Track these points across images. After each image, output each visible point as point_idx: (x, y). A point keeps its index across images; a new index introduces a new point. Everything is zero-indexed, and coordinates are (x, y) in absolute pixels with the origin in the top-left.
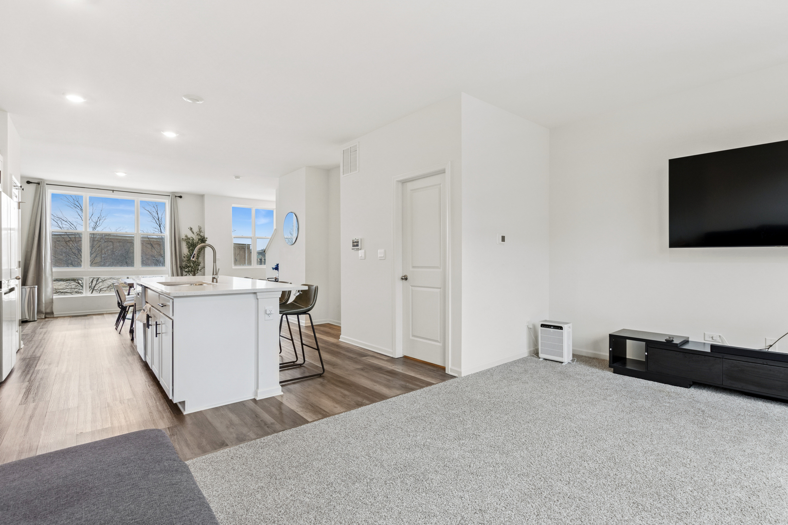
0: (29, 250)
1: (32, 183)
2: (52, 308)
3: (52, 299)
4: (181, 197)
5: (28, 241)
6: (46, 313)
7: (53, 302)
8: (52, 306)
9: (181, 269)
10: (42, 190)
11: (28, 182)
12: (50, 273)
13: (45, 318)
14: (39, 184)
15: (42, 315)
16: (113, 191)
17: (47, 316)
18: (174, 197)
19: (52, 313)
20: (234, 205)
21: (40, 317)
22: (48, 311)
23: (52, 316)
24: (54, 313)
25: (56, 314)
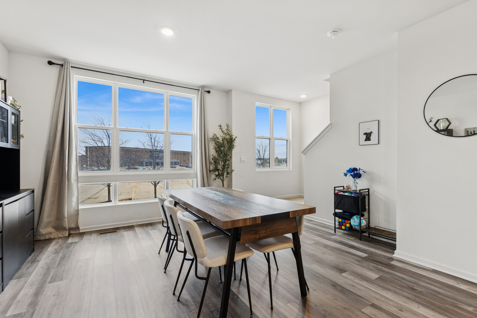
0: (51, 150)
1: (54, 64)
2: (77, 221)
3: (78, 211)
4: (209, 92)
5: (50, 137)
6: (70, 229)
7: (78, 214)
8: (78, 219)
9: (210, 172)
10: (65, 73)
11: (50, 63)
12: (76, 178)
13: (70, 235)
14: (62, 65)
15: (65, 231)
16: (144, 80)
17: (72, 232)
18: (204, 91)
19: (78, 228)
20: (258, 104)
21: (63, 234)
22: (73, 225)
23: (78, 232)
24: (80, 228)
25: (82, 229)
